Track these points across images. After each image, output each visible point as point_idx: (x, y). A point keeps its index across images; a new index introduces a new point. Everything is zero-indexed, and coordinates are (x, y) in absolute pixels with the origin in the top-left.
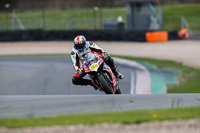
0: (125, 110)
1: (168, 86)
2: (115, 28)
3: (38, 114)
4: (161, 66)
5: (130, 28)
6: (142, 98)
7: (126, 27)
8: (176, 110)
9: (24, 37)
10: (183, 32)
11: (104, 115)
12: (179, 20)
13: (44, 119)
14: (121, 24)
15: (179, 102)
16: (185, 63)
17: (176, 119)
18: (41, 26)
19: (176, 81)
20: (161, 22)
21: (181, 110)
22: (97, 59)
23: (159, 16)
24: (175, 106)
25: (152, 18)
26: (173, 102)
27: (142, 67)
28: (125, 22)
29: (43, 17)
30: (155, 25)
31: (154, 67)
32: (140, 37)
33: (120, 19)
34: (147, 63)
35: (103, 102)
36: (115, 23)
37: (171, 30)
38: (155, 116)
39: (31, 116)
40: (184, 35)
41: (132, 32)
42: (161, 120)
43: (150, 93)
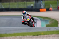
0: (33, 32)
1: (46, 25)
2: (31, 8)
3: (8, 33)
4: (44, 19)
5: (35, 8)
6: (38, 28)
7: (34, 7)
8: (49, 32)
9: (4, 10)
10: (50, 9)
11: (27, 33)
12: (49, 5)
13: (10, 34)
14: (32, 6)
15: (49, 29)
16: (51, 18)
17: (48, 34)
18: (9, 7)
19: (48, 23)
20: (44, 6)
21: (50, 32)
22: (29, 17)
23: (44, 4)
24: (48, 30)
25: (42, 5)
26: (48, 29)
27: (39, 19)
28: (34, 6)
29: (9, 4)
30: (42, 7)
31: (42, 19)
32: (38, 10)
33: (32, 5)
34: (40, 18)
35: (27, 29)
36: (31, 6)
37: (47, 8)
38: (42, 33)
39: (6, 33)
40: (51, 10)
41: (35, 9)
42: (44, 34)
43: (41, 27)
